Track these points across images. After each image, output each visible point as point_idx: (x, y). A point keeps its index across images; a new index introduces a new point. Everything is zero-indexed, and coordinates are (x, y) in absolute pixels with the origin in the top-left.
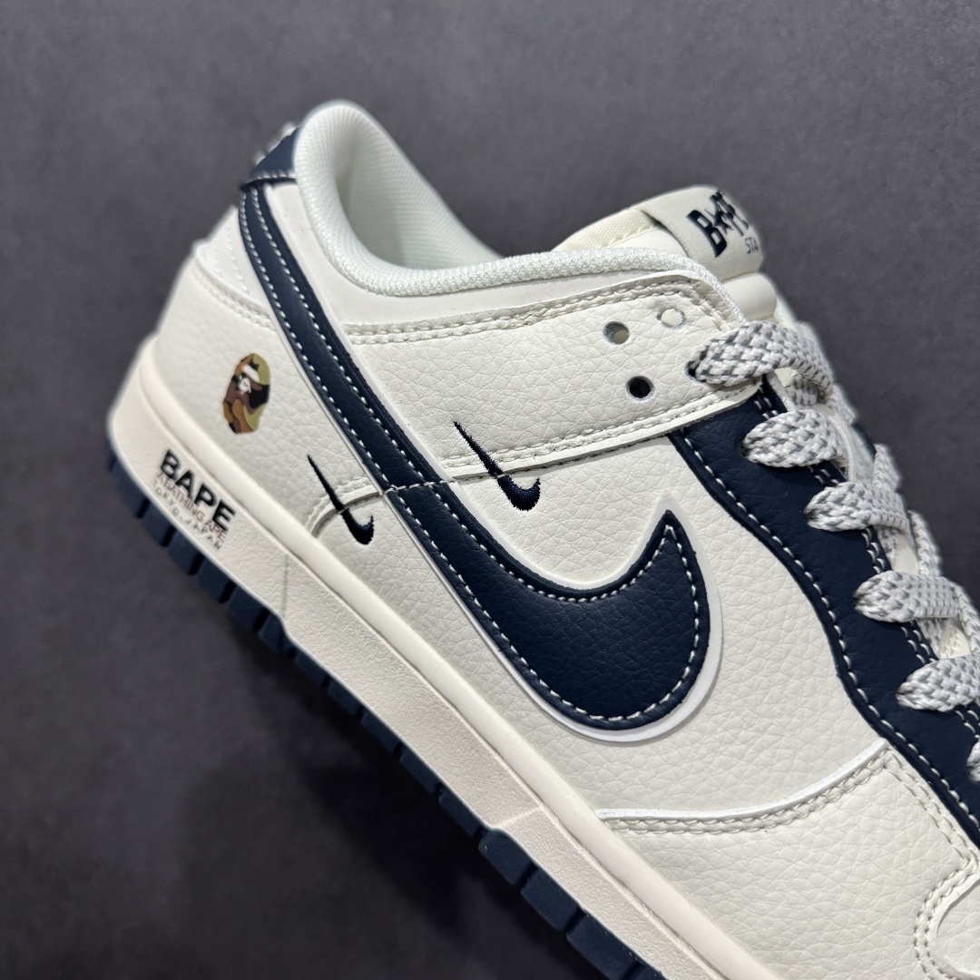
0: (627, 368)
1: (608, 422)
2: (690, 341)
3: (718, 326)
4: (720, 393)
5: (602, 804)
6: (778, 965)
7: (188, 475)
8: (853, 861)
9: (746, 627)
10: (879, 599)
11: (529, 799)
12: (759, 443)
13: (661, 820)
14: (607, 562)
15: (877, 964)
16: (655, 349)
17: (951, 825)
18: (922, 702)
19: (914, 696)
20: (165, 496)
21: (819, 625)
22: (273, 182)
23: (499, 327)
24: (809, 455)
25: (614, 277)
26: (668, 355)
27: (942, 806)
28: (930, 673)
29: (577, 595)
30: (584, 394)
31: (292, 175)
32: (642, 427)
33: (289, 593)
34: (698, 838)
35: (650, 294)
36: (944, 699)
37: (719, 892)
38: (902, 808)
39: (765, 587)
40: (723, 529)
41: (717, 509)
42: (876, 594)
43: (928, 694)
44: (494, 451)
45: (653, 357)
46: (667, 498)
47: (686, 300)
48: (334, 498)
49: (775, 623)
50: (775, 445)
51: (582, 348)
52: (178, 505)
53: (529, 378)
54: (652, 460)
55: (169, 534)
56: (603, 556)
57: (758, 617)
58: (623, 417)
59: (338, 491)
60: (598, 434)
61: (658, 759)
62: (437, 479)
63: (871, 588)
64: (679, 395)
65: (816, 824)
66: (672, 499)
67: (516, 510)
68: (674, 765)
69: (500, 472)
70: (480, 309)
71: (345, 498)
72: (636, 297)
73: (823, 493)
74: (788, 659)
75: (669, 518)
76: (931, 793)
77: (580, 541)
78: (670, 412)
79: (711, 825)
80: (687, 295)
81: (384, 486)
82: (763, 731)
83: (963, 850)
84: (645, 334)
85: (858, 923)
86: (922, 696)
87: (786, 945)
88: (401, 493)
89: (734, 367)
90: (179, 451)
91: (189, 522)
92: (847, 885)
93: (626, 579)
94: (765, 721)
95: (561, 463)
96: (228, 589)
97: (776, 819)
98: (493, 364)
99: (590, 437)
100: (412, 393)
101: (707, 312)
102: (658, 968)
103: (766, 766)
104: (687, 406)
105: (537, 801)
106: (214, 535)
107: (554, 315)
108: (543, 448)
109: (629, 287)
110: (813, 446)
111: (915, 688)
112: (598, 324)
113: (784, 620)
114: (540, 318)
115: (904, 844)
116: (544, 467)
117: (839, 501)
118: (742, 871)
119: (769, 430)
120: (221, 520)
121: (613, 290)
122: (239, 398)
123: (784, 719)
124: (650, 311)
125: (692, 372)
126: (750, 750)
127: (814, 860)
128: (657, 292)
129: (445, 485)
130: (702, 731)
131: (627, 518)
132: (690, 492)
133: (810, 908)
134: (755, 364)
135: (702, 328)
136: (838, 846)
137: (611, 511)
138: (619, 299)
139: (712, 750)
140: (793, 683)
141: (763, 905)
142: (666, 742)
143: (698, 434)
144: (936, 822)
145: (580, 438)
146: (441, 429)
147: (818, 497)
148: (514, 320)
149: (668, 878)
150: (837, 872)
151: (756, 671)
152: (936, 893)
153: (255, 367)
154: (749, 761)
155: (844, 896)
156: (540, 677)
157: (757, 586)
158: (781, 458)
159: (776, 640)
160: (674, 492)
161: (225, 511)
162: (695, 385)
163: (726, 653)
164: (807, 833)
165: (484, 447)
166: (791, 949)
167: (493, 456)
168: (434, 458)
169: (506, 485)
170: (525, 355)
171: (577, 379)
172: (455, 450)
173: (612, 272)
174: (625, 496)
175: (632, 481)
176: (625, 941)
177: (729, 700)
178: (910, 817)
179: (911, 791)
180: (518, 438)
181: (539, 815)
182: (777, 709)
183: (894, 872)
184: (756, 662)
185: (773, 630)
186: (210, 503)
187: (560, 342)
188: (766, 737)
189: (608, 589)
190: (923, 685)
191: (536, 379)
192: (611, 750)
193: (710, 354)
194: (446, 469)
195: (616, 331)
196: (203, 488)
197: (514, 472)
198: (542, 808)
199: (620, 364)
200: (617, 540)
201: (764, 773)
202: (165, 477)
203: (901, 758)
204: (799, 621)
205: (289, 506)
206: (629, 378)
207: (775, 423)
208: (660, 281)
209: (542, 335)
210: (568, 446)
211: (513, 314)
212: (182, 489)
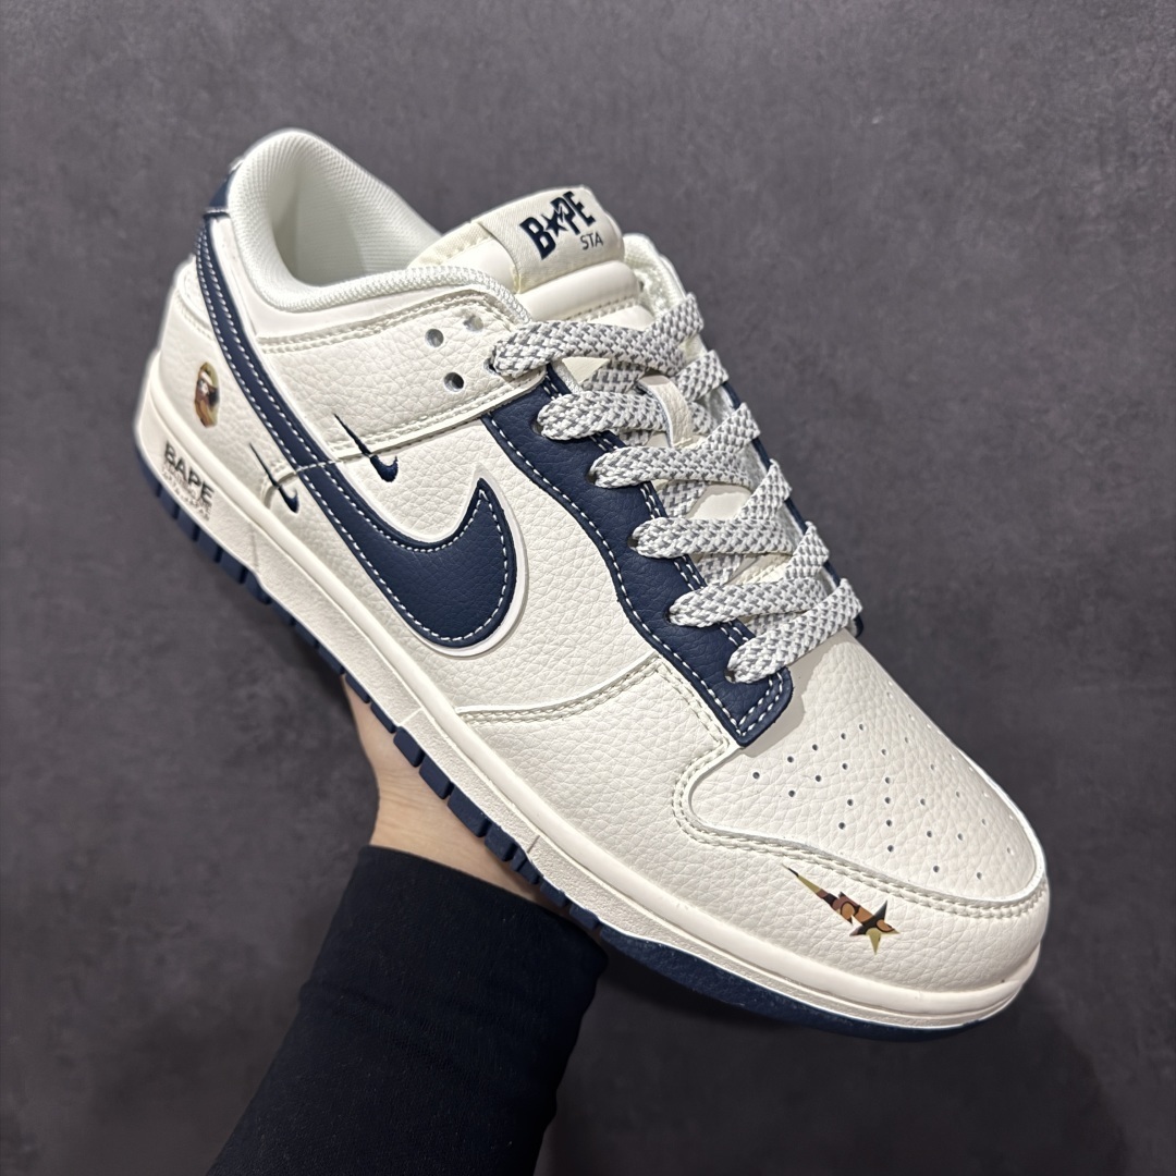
0: (443, 366)
1: (435, 410)
2: (486, 340)
3: (507, 328)
4: (513, 383)
5: (460, 703)
6: (575, 819)
7: (181, 462)
8: (624, 741)
9: (546, 566)
10: (648, 541)
11: (415, 703)
12: (546, 421)
13: (493, 712)
14: (447, 521)
15: (643, 818)
16: (461, 350)
17: (709, 717)
18: (684, 620)
19: (679, 616)
20: (170, 479)
21: (603, 562)
22: (216, 216)
23: (357, 336)
24: (582, 429)
25: (431, 292)
26: (471, 354)
27: (702, 701)
28: (692, 598)
29: (427, 546)
30: (416, 388)
31: (227, 211)
32: (459, 412)
33: (259, 553)
34: (517, 725)
35: (457, 304)
36: (703, 618)
37: (532, 766)
38: (668, 702)
39: (559, 534)
40: (525, 491)
41: (520, 475)
42: (647, 537)
43: (689, 614)
44: (363, 435)
45: (461, 357)
46: (480, 469)
47: (483, 309)
48: (271, 478)
49: (568, 562)
50: (556, 422)
51: (412, 351)
52: (178, 486)
53: (378, 377)
54: (470, 439)
55: (176, 510)
56: (444, 516)
57: (555, 557)
58: (445, 406)
59: (272, 470)
60: (430, 420)
61: (488, 668)
62: (326, 459)
63: (642, 531)
64: (482, 387)
65: (599, 714)
66: (484, 469)
67: (384, 481)
68: (499, 672)
69: (369, 453)
70: (343, 322)
71: (277, 477)
72: (447, 307)
73: (601, 458)
74: (578, 589)
75: (482, 485)
76: (694, 691)
77: (426, 505)
78: (478, 400)
79: (525, 715)
80: (482, 304)
81: (294, 467)
82: (561, 644)
83: (717, 734)
84: (454, 337)
85: (628, 787)
86: (685, 616)
87: (578, 804)
88: (305, 472)
89: (515, 363)
90: (175, 443)
91: (187, 500)
92: (620, 759)
93: (457, 533)
94: (562, 637)
95: (409, 444)
96: (219, 553)
97: (570, 710)
98: (353, 367)
99: (424, 423)
100: (304, 392)
101: (499, 317)
102: (499, 824)
103: (563, 670)
104: (490, 394)
105: (420, 703)
106: (204, 509)
107: (394, 324)
108: (394, 432)
109: (441, 299)
110: (587, 420)
111: (679, 609)
112: (421, 331)
113: (573, 559)
114: (384, 327)
115: (666, 729)
116: (398, 447)
117: (613, 464)
118: (546, 749)
119: (550, 411)
120: (206, 497)
121: (431, 302)
122: (203, 398)
123: (575, 636)
124: (457, 319)
125: (491, 367)
126: (552, 659)
127: (596, 741)
128: (461, 302)
129: (333, 465)
130: (517, 646)
131: (456, 486)
132: (499, 463)
133: (593, 776)
134: (531, 359)
135: (496, 331)
136: (614, 730)
137: (444, 480)
138: (436, 310)
139: (524, 660)
140: (583, 607)
141: (560, 774)
142: (493, 655)
143: (501, 415)
144: (696, 714)
145: (419, 423)
146: (326, 420)
147: (596, 462)
148: (367, 330)
149: (502, 755)
150: (613, 749)
151: (554, 599)
152: (692, 767)
153: (208, 373)
154: (551, 667)
155: (617, 768)
156: (408, 611)
157: (553, 534)
158: (560, 432)
159: (569, 576)
160: (487, 464)
161: (207, 490)
162: (493, 376)
163: (531, 587)
164: (592, 721)
165: (356, 434)
166: (583, 807)
167: (363, 440)
168: (324, 444)
169: (375, 462)
170: (373, 358)
171: (410, 376)
172: (337, 436)
173: (429, 287)
174: (453, 469)
175: (456, 456)
176: (477, 804)
177: (535, 622)
178: (673, 709)
179: (677, 690)
180: (376, 425)
181: (420, 713)
182: (570, 627)
183: (655, 749)
184: (554, 592)
185: (566, 567)
186: (197, 483)
187: (397, 347)
188: (562, 648)
189: (446, 541)
190: (685, 607)
191: (382, 378)
192: (460, 662)
193: (498, 353)
194: (333, 452)
195: (435, 336)
196: (192, 473)
197: (379, 452)
198: (423, 709)
199: (438, 363)
200: (451, 503)
201: (562, 676)
202: (168, 464)
203: (669, 664)
204: (586, 561)
205: (247, 484)
206: (445, 374)
207: (554, 405)
208: (461, 294)
209: (386, 341)
210: (411, 430)
211: (365, 325)
212: (179, 473)
